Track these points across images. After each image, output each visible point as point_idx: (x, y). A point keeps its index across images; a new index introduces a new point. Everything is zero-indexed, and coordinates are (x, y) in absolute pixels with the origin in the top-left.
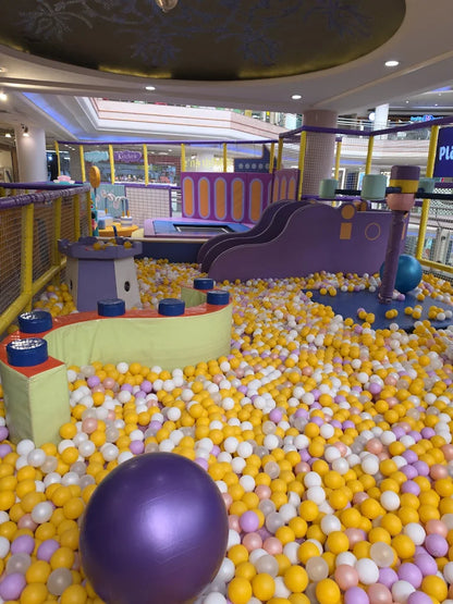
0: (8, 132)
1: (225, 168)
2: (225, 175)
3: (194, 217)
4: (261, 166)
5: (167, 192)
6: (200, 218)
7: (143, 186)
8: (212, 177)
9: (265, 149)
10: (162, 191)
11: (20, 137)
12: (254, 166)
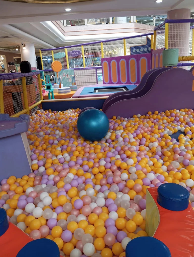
0: (17, 48)
1: (125, 53)
2: (125, 57)
3: (109, 83)
4: (146, 49)
5: (95, 70)
6: (112, 83)
7: (83, 69)
8: (118, 59)
9: (148, 39)
10: (92, 70)
11: (22, 49)
12: (142, 50)
